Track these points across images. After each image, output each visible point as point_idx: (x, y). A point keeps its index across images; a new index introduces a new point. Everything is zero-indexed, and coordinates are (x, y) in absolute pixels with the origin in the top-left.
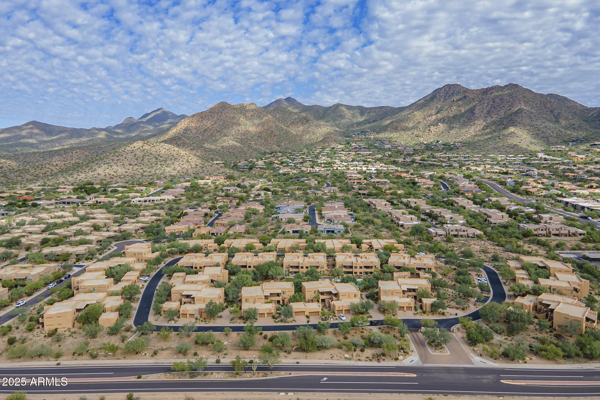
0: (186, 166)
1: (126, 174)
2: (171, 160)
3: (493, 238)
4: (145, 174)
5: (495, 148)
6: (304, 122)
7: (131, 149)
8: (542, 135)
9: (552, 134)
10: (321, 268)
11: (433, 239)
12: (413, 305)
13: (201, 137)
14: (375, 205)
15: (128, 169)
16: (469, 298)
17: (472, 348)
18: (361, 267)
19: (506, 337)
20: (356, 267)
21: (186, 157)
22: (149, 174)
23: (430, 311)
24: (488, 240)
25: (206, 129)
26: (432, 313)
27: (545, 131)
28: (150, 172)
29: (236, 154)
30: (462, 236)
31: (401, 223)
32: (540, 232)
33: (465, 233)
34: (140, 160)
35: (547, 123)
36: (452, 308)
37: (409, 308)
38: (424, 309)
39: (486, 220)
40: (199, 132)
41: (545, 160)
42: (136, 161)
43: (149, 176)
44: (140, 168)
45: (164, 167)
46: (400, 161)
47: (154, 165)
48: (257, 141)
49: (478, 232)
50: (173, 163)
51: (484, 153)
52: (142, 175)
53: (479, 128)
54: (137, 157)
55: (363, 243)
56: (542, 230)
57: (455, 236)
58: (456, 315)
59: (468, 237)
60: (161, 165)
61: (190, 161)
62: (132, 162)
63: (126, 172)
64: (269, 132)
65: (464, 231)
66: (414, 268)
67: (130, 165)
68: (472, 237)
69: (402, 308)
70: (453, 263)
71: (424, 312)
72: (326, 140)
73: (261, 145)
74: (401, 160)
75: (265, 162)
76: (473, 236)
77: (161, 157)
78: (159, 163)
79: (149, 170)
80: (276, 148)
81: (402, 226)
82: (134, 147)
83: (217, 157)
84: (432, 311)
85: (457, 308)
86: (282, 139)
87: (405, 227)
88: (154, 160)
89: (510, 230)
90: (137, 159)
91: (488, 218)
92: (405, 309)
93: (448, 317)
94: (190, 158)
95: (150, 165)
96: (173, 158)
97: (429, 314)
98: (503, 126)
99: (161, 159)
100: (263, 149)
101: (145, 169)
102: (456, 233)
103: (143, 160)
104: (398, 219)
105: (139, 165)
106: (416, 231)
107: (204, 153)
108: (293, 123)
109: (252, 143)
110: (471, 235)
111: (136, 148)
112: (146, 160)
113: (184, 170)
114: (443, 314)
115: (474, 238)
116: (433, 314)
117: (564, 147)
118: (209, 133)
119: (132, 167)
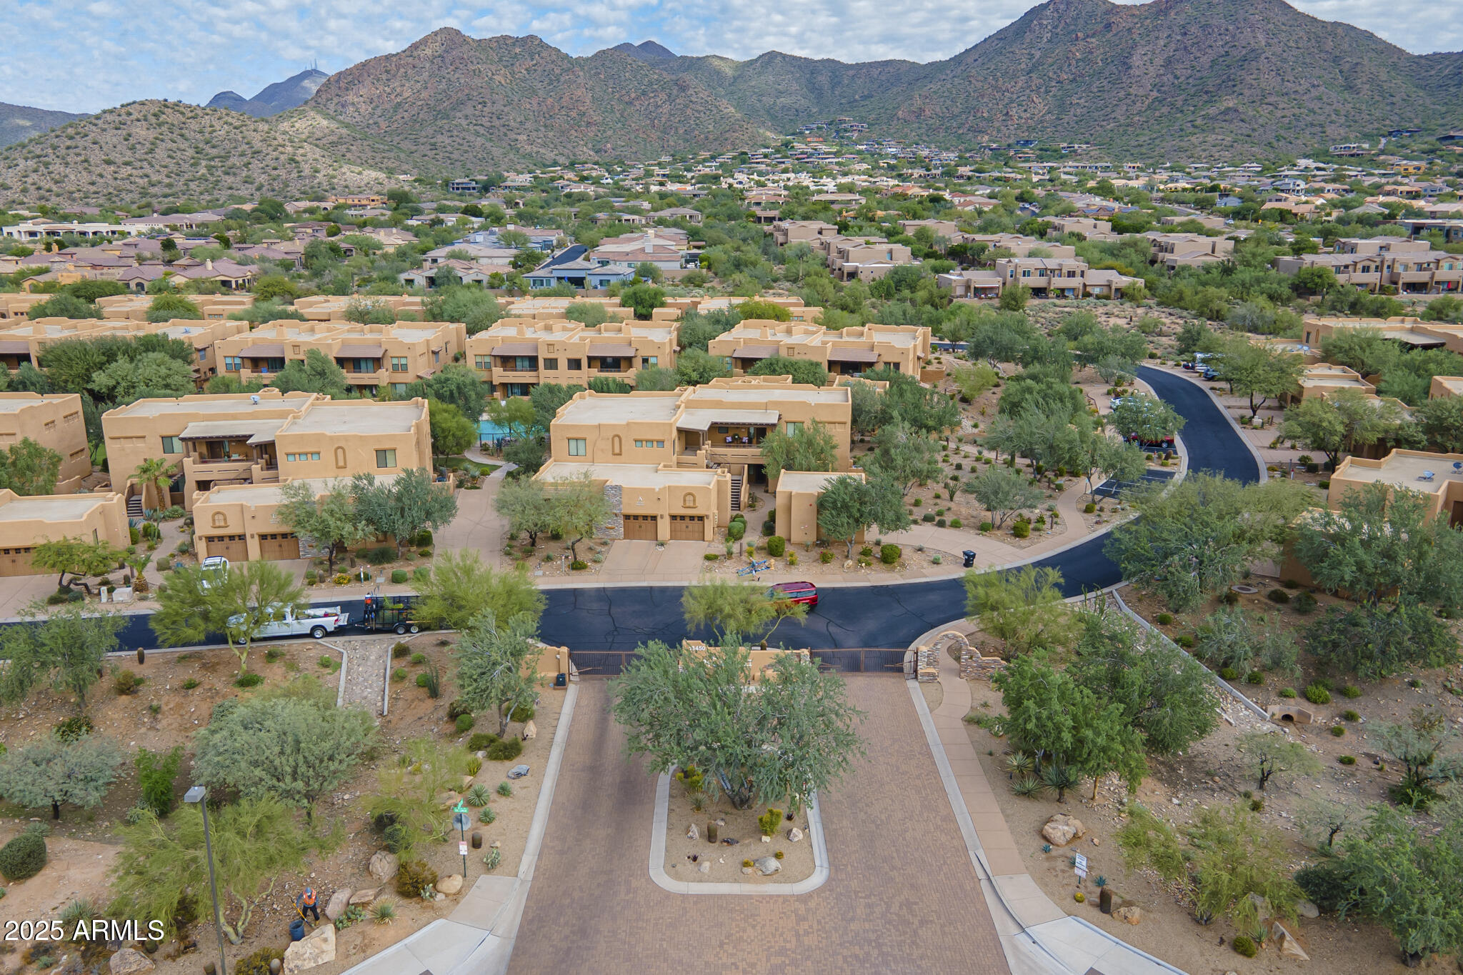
0: (282, 172)
1: (93, 189)
2: (243, 155)
3: (1181, 298)
4: (153, 190)
5: (1181, 150)
6: (675, 92)
7: (117, 119)
8: (1309, 119)
9: (1334, 117)
10: (396, 368)
11: (951, 301)
12: (713, 508)
13: (383, 125)
14: (785, 232)
15: (101, 176)
16: (1061, 481)
17: (1032, 811)
18: (575, 364)
19: (1294, 706)
20: (552, 364)
21: (289, 149)
22: (167, 191)
23: (812, 538)
24: (1158, 304)
25: (399, 104)
26: (816, 553)
27: (1316, 109)
28: (170, 186)
29: (469, 165)
30: (1062, 293)
31: (849, 266)
32: (1359, 277)
33: (1076, 282)
34: (140, 153)
35: (1322, 89)
36: (956, 525)
37: (687, 523)
38: (780, 531)
39: (1153, 262)
40: (379, 112)
41: (1318, 169)
42: (129, 153)
43: (166, 196)
44: (140, 172)
45: (219, 173)
46: (916, 175)
47: (185, 167)
48: (534, 134)
49: (1123, 281)
50: (247, 165)
51: (1150, 161)
52: (144, 194)
53: (1138, 104)
54: (132, 141)
55: (663, 305)
56: (1366, 269)
57: (1039, 292)
58: (969, 560)
59: (1087, 295)
60: (209, 168)
61: (298, 158)
62: (114, 156)
63: (93, 184)
64: (573, 114)
65: (1071, 274)
66: (818, 365)
67: (109, 162)
68: (1098, 297)
69: (639, 524)
70: (1005, 354)
71: (774, 551)
72: (727, 135)
73: (544, 145)
74: (917, 172)
75: (535, 178)
76: (1105, 291)
77: (214, 147)
78: (204, 163)
79: (167, 181)
80: (586, 152)
81: (852, 275)
82: (129, 114)
83: (405, 167)
84: (822, 542)
85: (984, 528)
86: (610, 133)
87: (861, 276)
88: (191, 152)
89: (1244, 274)
90: (133, 148)
91: (1161, 255)
92: (664, 527)
93: (916, 572)
94: (301, 151)
95: (173, 167)
96: (249, 152)
97: (800, 555)
98: (1205, 97)
99: (214, 152)
100: (550, 155)
101: (154, 178)
102: (1040, 282)
103: (151, 151)
104: (843, 254)
105: (138, 164)
106: (896, 285)
107: (370, 154)
108: (644, 93)
109: (520, 137)
110: (1097, 291)
111: (133, 117)
112: (161, 153)
113: (275, 184)
114: (889, 557)
115: (1107, 298)
116: (825, 559)
117: (1366, 146)
118: (406, 115)
119: (112, 168)
